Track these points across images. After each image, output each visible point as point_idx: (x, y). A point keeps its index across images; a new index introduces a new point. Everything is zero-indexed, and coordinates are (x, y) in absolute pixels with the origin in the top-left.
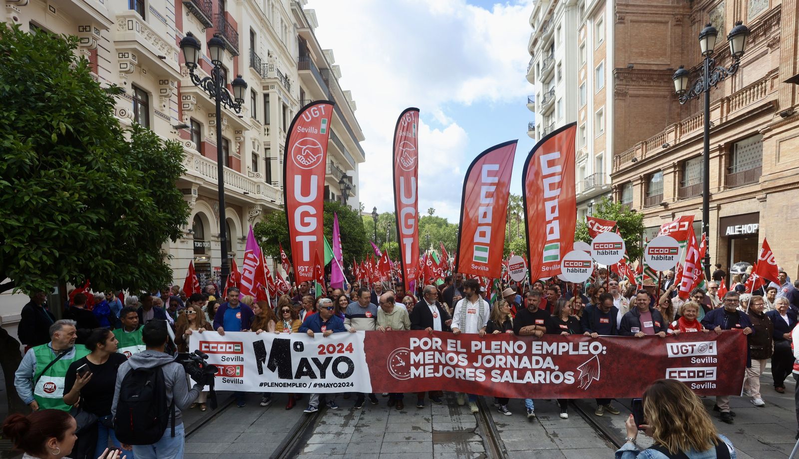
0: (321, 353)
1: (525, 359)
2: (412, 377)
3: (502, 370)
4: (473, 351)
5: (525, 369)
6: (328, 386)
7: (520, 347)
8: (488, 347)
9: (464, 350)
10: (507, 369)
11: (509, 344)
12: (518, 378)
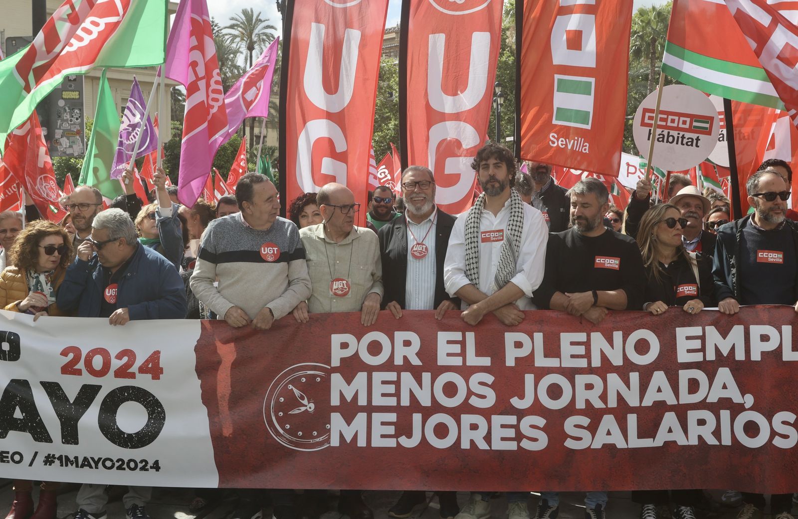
0: (69, 369)
1: (659, 378)
2: (335, 442)
3: (595, 416)
4: (510, 362)
5: (660, 408)
6: (86, 463)
7: (642, 347)
8: (552, 349)
9: (486, 361)
10: (608, 411)
11: (610, 341)
12: (640, 436)
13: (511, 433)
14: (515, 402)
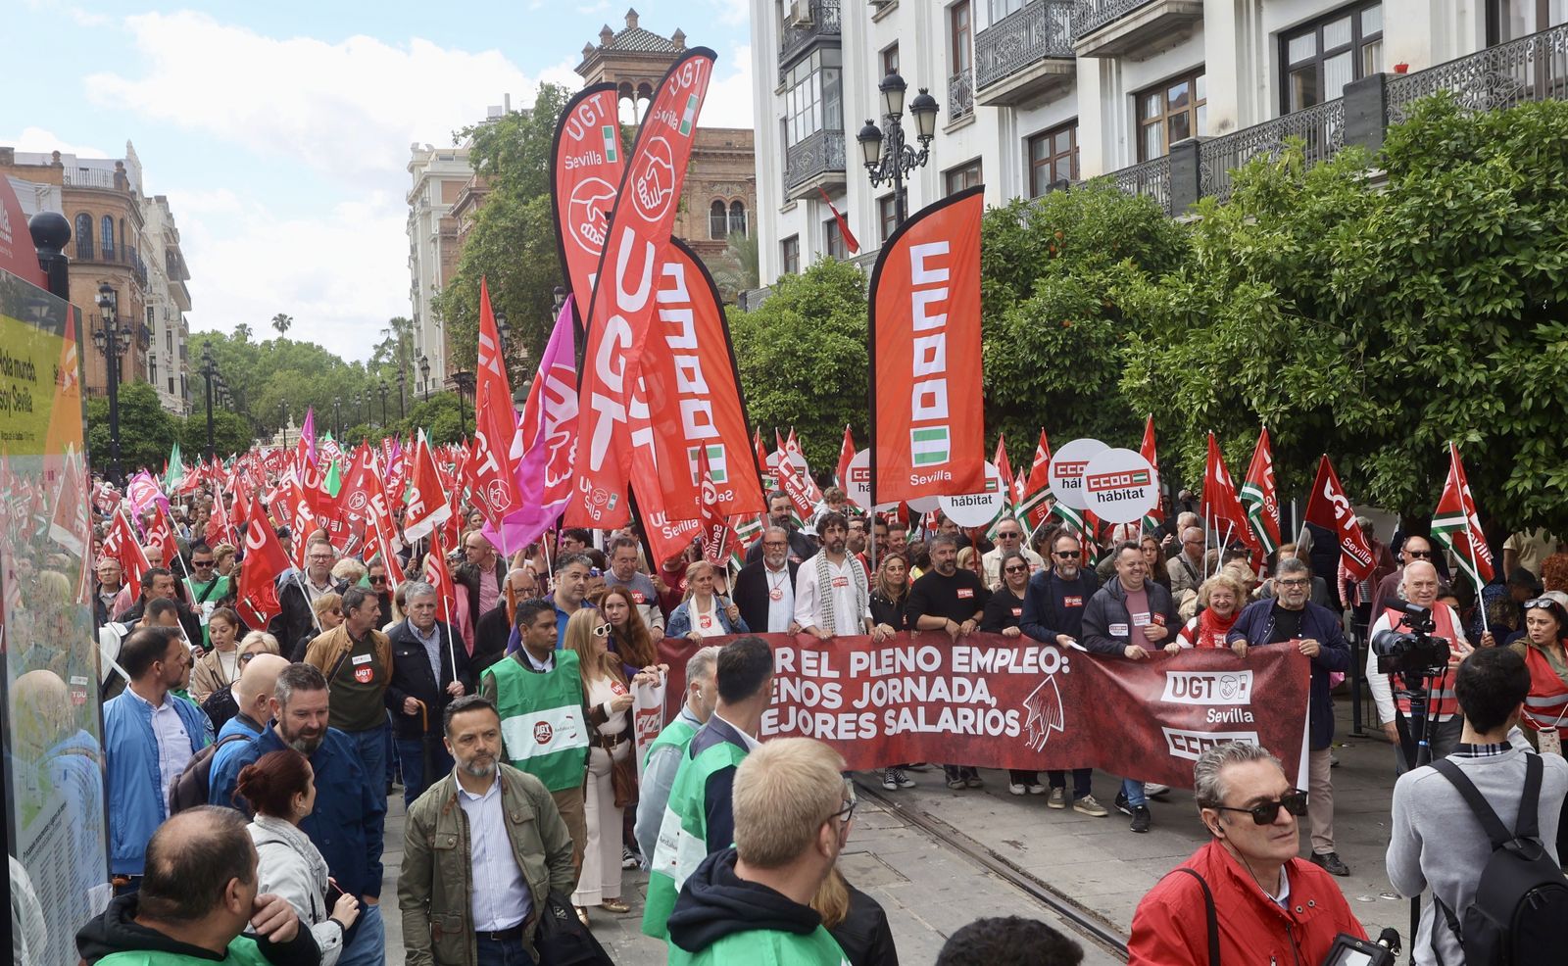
1: (940, 681)
4: (853, 674)
5: (941, 703)
9: (836, 674)
10: (906, 704)
13: (852, 726)
14: (857, 704)
